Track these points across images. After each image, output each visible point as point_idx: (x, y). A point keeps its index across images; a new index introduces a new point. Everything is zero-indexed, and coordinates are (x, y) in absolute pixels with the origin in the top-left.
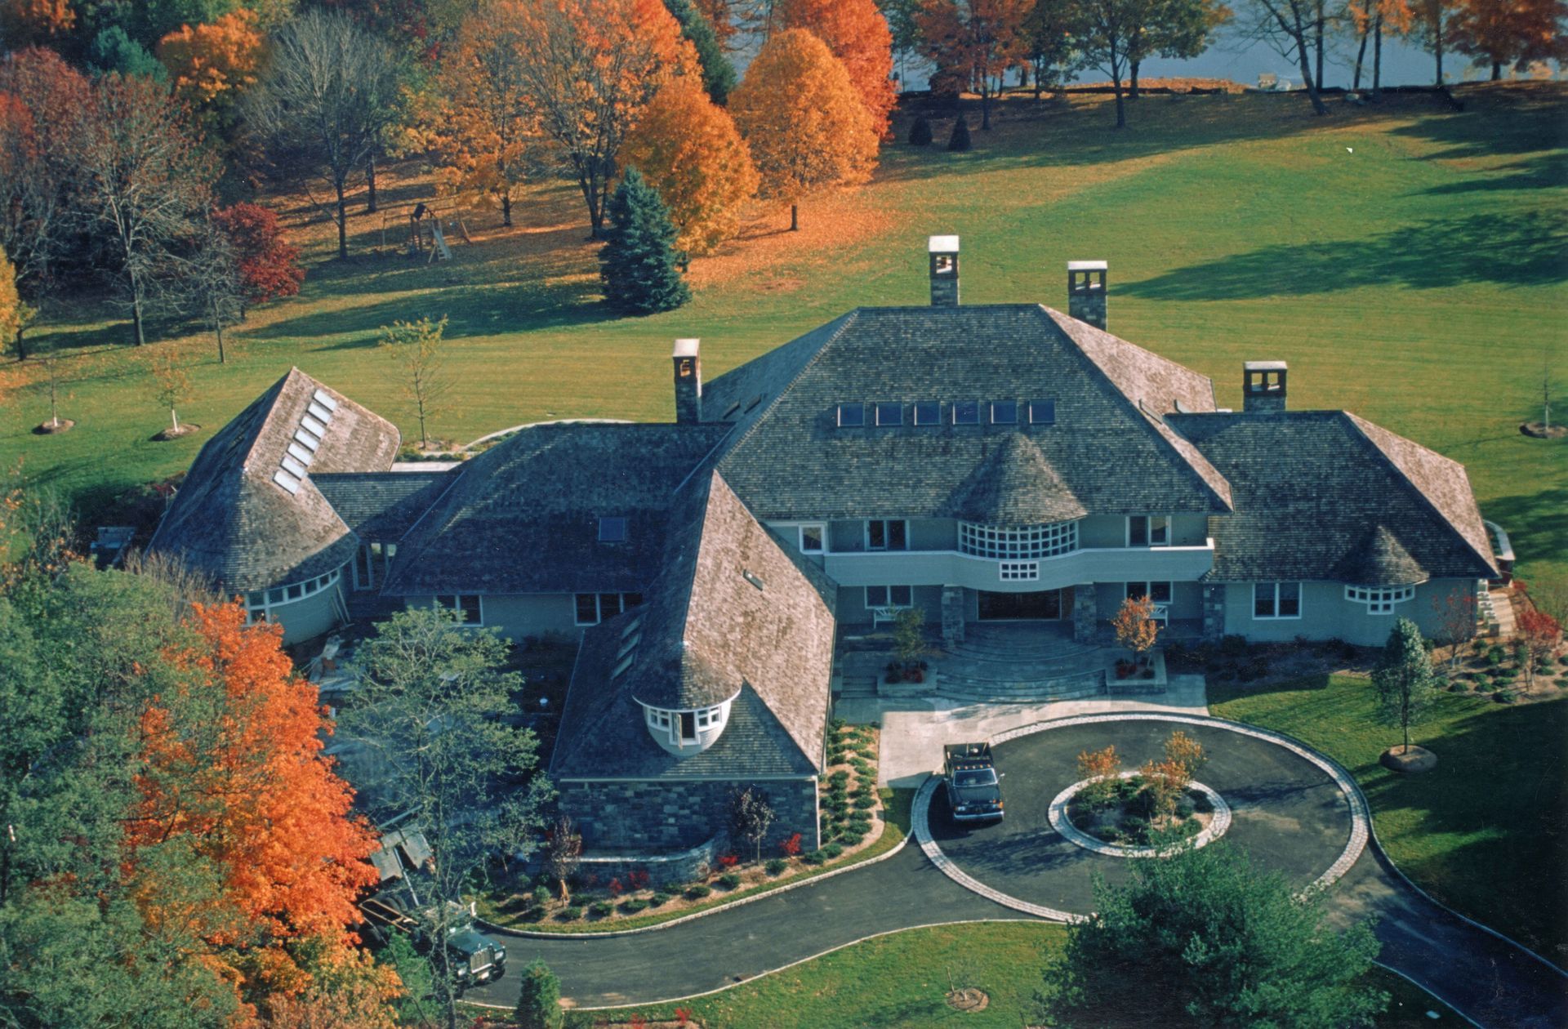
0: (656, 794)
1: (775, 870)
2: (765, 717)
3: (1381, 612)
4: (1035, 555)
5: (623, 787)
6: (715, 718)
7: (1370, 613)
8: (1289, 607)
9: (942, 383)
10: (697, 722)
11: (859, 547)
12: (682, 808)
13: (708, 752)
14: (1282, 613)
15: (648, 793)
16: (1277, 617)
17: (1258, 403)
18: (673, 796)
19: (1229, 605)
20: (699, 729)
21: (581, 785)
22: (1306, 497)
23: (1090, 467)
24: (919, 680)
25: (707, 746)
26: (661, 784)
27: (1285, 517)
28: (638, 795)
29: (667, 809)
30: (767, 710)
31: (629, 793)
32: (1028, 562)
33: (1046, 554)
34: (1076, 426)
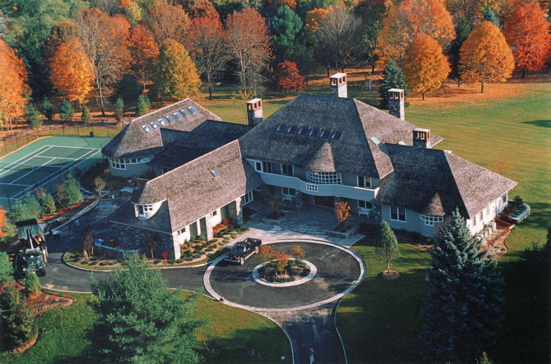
0: (133, 230)
1: (156, 263)
2: (167, 212)
3: (429, 225)
4: (317, 183)
5: (125, 226)
6: (151, 209)
7: (426, 224)
8: (402, 218)
9: (313, 121)
10: (144, 210)
11: (279, 173)
12: (140, 236)
13: (148, 220)
14: (400, 219)
15: (132, 230)
16: (398, 220)
17: (417, 144)
18: (137, 232)
19: (383, 213)
20: (144, 212)
21: (114, 224)
22: (416, 179)
23: (343, 155)
24: (275, 219)
25: (148, 218)
26: (134, 227)
27: (406, 184)
28: (129, 230)
29: (137, 236)
30: (168, 210)
31: (126, 229)
32: (314, 185)
33: (320, 183)
34: (345, 141)
